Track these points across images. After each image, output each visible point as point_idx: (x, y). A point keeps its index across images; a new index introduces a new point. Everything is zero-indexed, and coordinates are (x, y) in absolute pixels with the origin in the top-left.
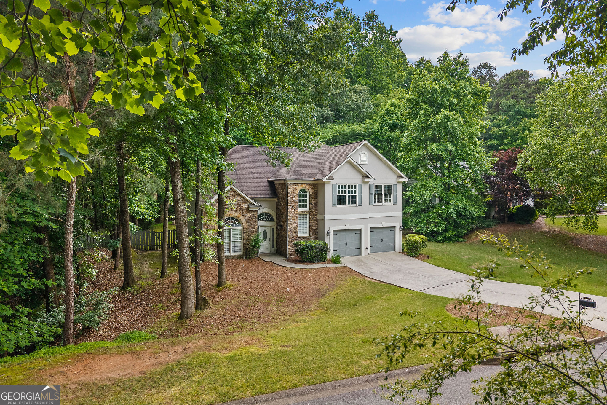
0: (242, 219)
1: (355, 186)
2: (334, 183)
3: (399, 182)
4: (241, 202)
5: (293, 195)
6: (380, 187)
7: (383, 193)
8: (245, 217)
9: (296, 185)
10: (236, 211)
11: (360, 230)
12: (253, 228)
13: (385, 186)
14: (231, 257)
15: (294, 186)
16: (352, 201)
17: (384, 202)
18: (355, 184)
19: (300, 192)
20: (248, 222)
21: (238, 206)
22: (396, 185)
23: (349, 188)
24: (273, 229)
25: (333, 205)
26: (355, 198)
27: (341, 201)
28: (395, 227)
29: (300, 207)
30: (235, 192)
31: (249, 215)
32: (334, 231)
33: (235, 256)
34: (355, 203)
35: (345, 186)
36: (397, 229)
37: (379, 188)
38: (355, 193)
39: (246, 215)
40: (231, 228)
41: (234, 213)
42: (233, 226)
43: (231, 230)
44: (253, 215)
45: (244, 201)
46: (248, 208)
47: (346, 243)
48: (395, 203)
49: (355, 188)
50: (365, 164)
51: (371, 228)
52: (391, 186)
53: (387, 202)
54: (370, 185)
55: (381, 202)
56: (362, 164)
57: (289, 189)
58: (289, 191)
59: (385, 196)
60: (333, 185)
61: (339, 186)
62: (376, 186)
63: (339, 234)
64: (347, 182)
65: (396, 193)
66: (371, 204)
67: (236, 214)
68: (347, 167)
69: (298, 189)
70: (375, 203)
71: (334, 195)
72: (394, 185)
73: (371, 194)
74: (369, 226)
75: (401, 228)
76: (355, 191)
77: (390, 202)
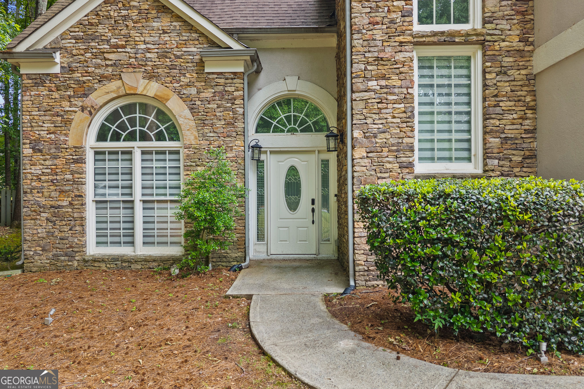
0: (178, 107)
4: (173, 40)
8: (188, 99)
10: (151, 76)
14: (136, 260)
20: (202, 123)
21: (163, 55)
24: (325, 164)
31: (208, 94)
33: (146, 260)
39: (193, 91)
40: (137, 146)
41: (143, 82)
42: (144, 137)
43: (137, 156)
44: (222, 94)
45: (185, 35)
46: (201, 64)
67: (150, 88)
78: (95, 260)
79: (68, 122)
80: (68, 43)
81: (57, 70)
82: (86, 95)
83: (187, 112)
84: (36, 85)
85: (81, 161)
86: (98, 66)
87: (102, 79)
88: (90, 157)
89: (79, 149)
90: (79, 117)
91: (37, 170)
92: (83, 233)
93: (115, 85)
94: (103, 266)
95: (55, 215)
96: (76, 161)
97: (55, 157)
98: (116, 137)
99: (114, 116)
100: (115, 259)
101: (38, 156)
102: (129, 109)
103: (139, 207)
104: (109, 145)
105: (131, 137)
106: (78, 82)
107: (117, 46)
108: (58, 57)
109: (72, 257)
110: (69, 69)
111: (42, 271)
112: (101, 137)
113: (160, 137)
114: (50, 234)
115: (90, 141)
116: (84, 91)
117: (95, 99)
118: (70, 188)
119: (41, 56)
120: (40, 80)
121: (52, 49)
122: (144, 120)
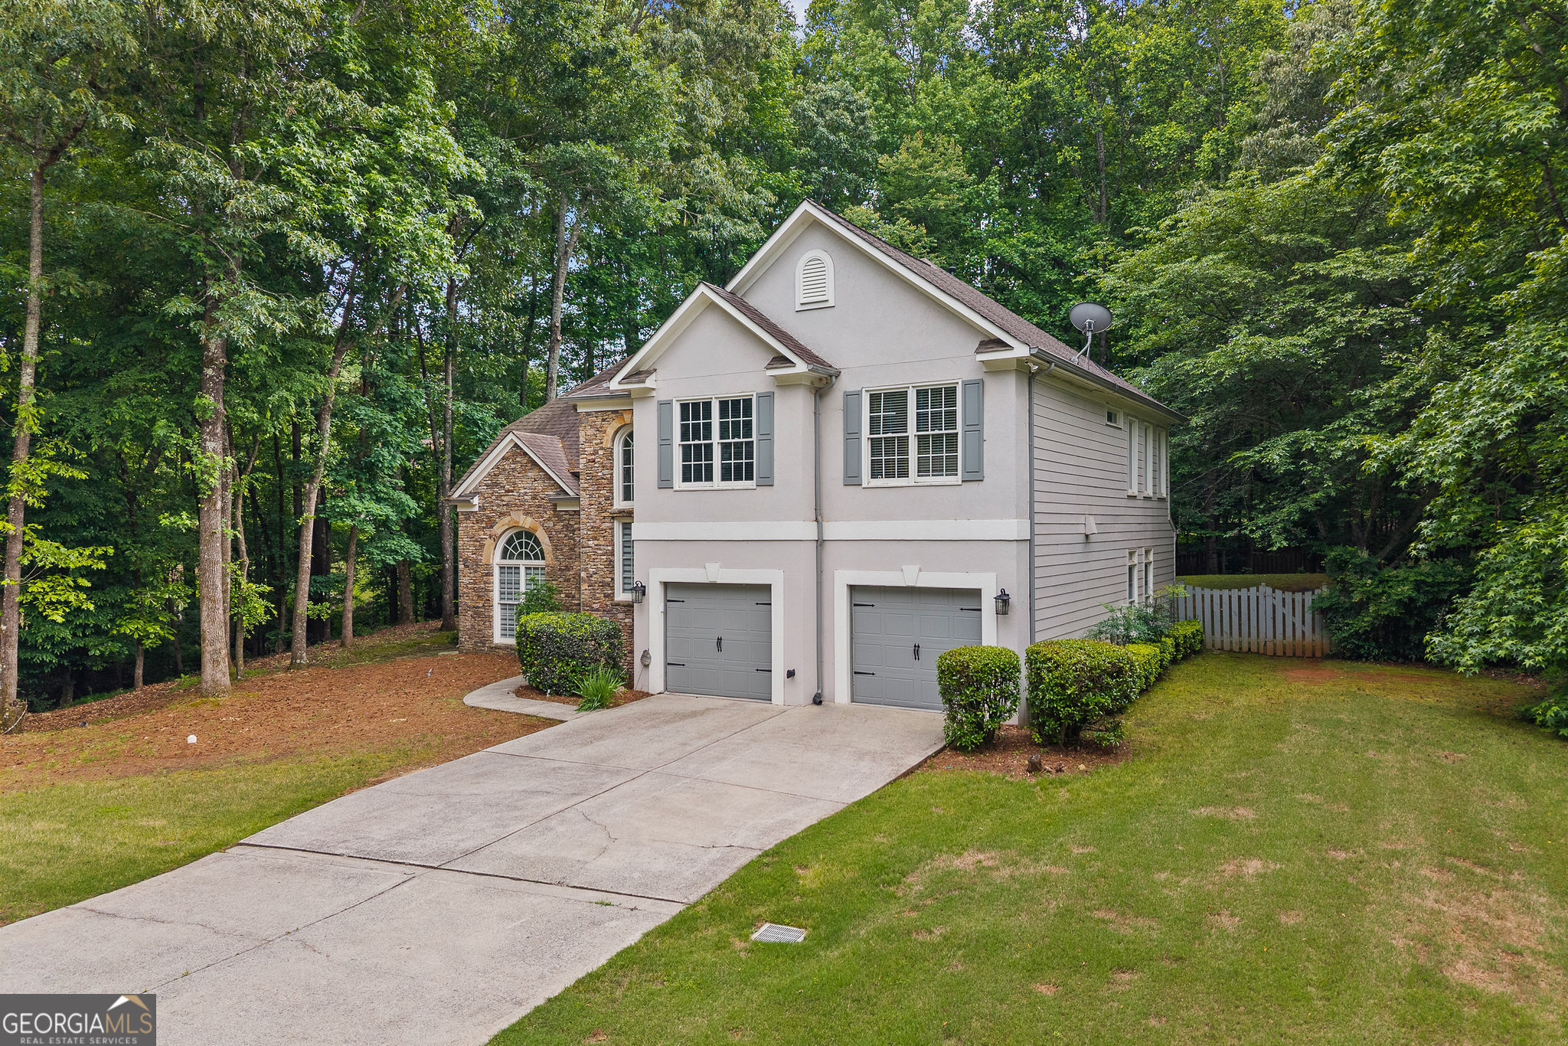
0: (541, 535)
1: (748, 403)
2: (664, 398)
3: (995, 370)
4: (539, 486)
5: (595, 453)
6: (896, 399)
7: (912, 430)
8: (548, 530)
9: (605, 417)
10: (527, 513)
11: (766, 589)
12: (568, 568)
13: (921, 394)
15: (599, 422)
16: (740, 465)
17: (922, 470)
18: (746, 394)
19: (627, 443)
20: (556, 548)
21: (534, 498)
22: (977, 387)
23: (723, 413)
25: (665, 483)
26: (750, 456)
27: (696, 466)
28: (976, 593)
29: (626, 497)
30: (526, 454)
31: (559, 527)
32: (666, 585)
34: (750, 477)
35: (707, 405)
36: (988, 604)
37: (889, 405)
38: (748, 431)
39: (551, 524)
40: (522, 563)
41: (523, 517)
42: (528, 557)
43: (522, 571)
44: (567, 527)
45: (546, 482)
46: (554, 506)
47: (719, 640)
48: (975, 476)
49: (748, 412)
50: (821, 306)
51: (852, 589)
52: (951, 392)
53: (937, 471)
54: (847, 395)
55: (904, 473)
56: (807, 308)
57: (582, 434)
58: (582, 439)
59: (922, 440)
60: (661, 404)
61: (684, 407)
62: (874, 398)
63: (693, 602)
64: (715, 389)
65: (976, 427)
66: (852, 479)
67: (527, 522)
68: (711, 330)
69: (610, 431)
70: (874, 476)
71: (664, 443)
72: (965, 384)
73: (851, 436)
74: (841, 579)
75: (1003, 601)
76: (748, 425)
77: (952, 469)
78: (497, 647)
79: (482, 546)
80: (483, 489)
81: (476, 509)
82: (492, 527)
83: (547, 540)
84: (466, 519)
85: (490, 574)
86: (498, 506)
87: (502, 514)
88: (496, 571)
89: (489, 566)
90: (488, 542)
91: (466, 580)
92: (491, 627)
93: (506, 519)
94: (501, 652)
95: (475, 613)
96: (487, 575)
97: (476, 572)
98: (512, 556)
99: (510, 542)
100: (507, 647)
101: (467, 571)
102: (519, 535)
104: (507, 562)
105: (520, 557)
106: (488, 517)
107: (508, 491)
108: (476, 500)
109: (485, 644)
110: (482, 508)
111: (469, 653)
112: (504, 557)
113: (536, 557)
114: (473, 626)
115: (497, 559)
116: (491, 524)
117: (497, 529)
118: (483, 594)
119: (466, 500)
120: (468, 515)
121: (473, 494)
122: (527, 544)
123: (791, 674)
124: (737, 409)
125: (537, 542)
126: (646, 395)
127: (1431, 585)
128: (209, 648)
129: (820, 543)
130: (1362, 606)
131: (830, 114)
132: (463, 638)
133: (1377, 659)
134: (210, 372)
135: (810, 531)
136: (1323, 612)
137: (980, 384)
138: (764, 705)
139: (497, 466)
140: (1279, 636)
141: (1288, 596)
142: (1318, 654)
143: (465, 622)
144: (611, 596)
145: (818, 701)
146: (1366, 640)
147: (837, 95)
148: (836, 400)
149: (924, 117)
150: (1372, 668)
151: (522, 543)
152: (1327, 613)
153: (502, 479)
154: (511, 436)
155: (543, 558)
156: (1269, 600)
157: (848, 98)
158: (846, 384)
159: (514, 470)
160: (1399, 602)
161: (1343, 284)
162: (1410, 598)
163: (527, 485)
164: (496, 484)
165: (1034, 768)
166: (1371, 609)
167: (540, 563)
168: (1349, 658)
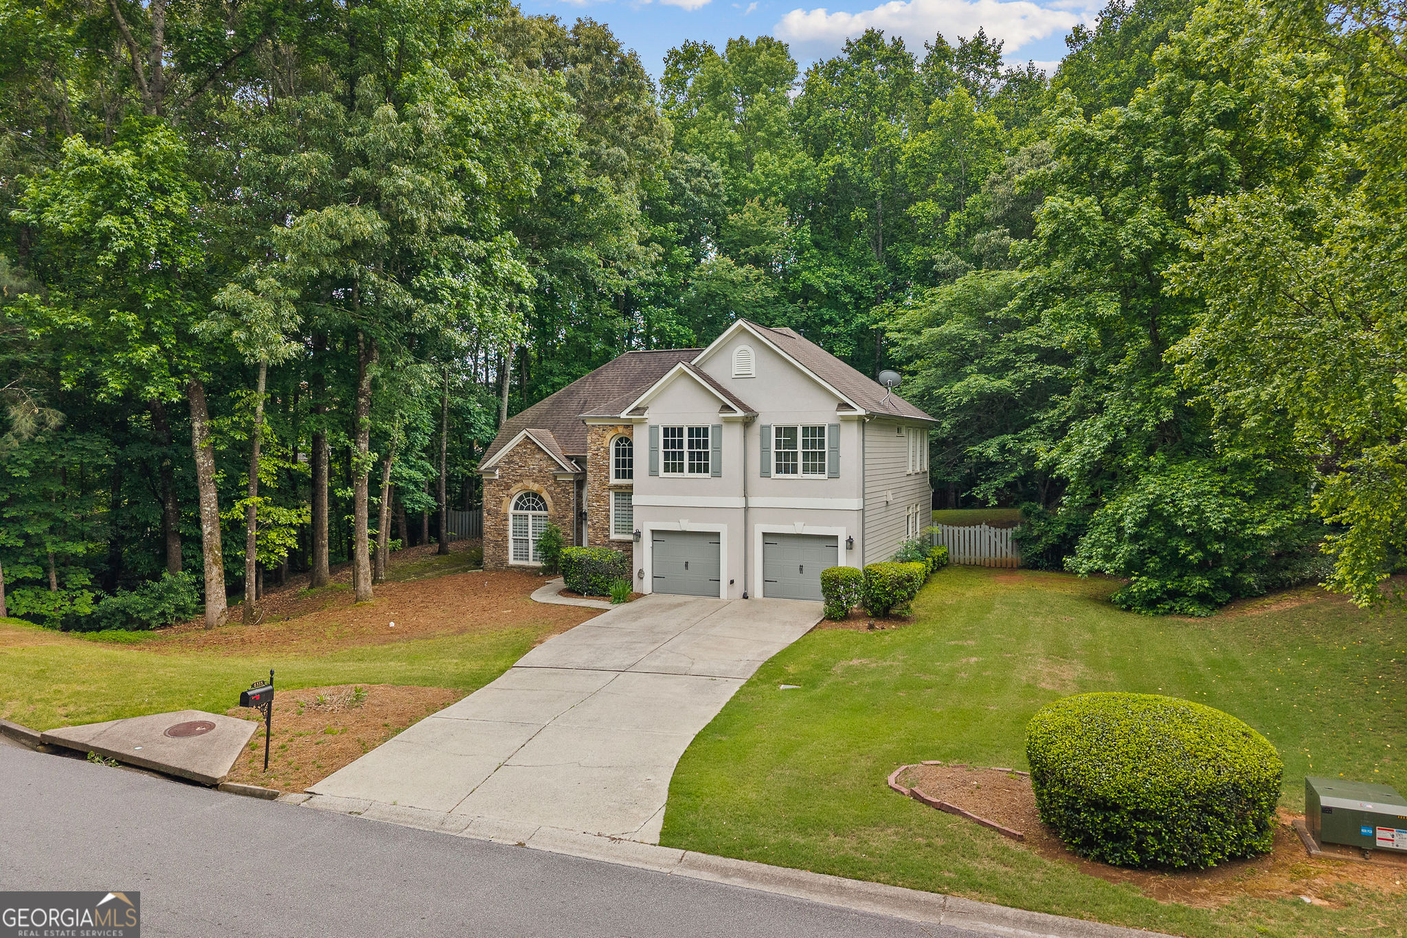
0: (545, 495)
1: (706, 430)
2: (653, 424)
3: (846, 420)
4: (544, 464)
5: (598, 450)
6: (791, 431)
7: (800, 449)
8: (550, 492)
9: (605, 428)
10: (535, 481)
11: (718, 534)
12: (564, 517)
13: (805, 429)
14: (529, 568)
15: (601, 431)
16: (700, 464)
17: (805, 470)
18: (705, 425)
19: (617, 444)
20: (556, 504)
21: (540, 471)
22: (836, 428)
23: (690, 435)
25: (653, 472)
26: (707, 459)
27: (673, 463)
28: (836, 538)
29: (617, 477)
30: (534, 443)
31: (558, 490)
32: (654, 532)
33: (533, 568)
34: (706, 471)
35: (681, 430)
36: (842, 543)
37: (787, 434)
38: (706, 446)
39: (552, 489)
40: (530, 513)
41: (532, 484)
42: (534, 509)
43: (530, 518)
44: (564, 491)
45: (550, 462)
46: (555, 477)
47: (687, 563)
48: (835, 475)
49: (706, 435)
50: (747, 377)
51: (764, 534)
52: (822, 429)
53: (814, 471)
54: (762, 427)
55: (795, 471)
56: (739, 377)
57: (589, 438)
58: (589, 441)
59: (805, 455)
60: (651, 427)
61: (666, 430)
62: (778, 430)
63: (670, 541)
64: (686, 420)
65: (835, 449)
66: (765, 473)
67: (535, 487)
68: (683, 387)
69: (609, 437)
70: (777, 472)
71: (653, 450)
72: (830, 426)
73: (765, 450)
74: (758, 529)
75: (850, 542)
76: (706, 442)
77: (822, 470)
78: (512, 567)
79: (501, 502)
80: (502, 464)
81: (497, 477)
82: (509, 489)
83: (550, 498)
84: (489, 484)
85: (507, 520)
86: (514, 476)
87: (516, 481)
88: (511, 518)
89: (506, 515)
90: (506, 499)
91: (489, 523)
92: (507, 554)
93: (520, 484)
94: (515, 570)
95: (496, 545)
96: (505, 520)
97: (496, 518)
98: (522, 508)
99: (521, 498)
100: (520, 567)
101: (489, 517)
102: (527, 495)
103: (531, 542)
104: (519, 512)
105: (528, 509)
106: (506, 483)
107: (521, 466)
108: (497, 472)
109: (503, 565)
110: (502, 477)
111: (491, 571)
112: (516, 508)
113: (540, 509)
114: (494, 553)
115: (511, 510)
116: (508, 487)
117: (513, 491)
118: (503, 533)
119: (491, 471)
120: (490, 482)
121: (495, 467)
122: (533, 501)
123: (732, 582)
124: (699, 433)
125: (541, 499)
126: (641, 422)
127: (1076, 526)
128: (362, 571)
129: (746, 509)
130: (1039, 538)
131: (694, 181)
132: (486, 560)
133: (1047, 569)
134: (363, 400)
135: (740, 502)
136: (1018, 541)
137: (838, 426)
138: (717, 599)
139: (512, 450)
140: (993, 555)
141: (998, 530)
142: (1015, 566)
143: (488, 551)
144: (608, 536)
145: (745, 597)
146: (1042, 557)
147: (698, 166)
148: (755, 430)
149: (758, 182)
150: (1042, 574)
151: (532, 500)
152: (1020, 541)
153: (516, 458)
154: (524, 432)
155: (546, 509)
156: (987, 533)
157: (706, 168)
158: (762, 420)
159: (525, 453)
160: (1058, 536)
161: (1032, 348)
162: (1064, 534)
163: (534, 463)
164: (512, 462)
165: (871, 627)
166: (1044, 540)
167: (543, 513)
168: (1032, 569)
